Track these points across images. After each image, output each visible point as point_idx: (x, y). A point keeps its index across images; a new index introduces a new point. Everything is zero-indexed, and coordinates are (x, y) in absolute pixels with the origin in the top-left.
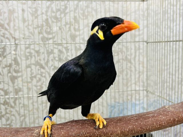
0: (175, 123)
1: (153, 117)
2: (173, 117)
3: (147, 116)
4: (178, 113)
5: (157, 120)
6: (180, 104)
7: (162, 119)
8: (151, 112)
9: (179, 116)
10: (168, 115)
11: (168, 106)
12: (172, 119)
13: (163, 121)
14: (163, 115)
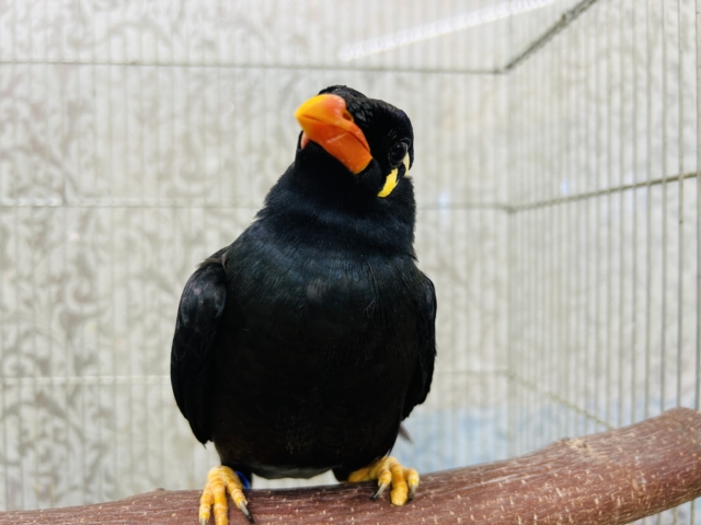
0: (610, 517)
1: (513, 487)
2: (603, 492)
3: (486, 486)
4: (626, 474)
5: (531, 505)
6: (632, 435)
7: (555, 501)
8: (503, 465)
9: (630, 488)
10: (582, 483)
11: (580, 442)
12: (597, 501)
13: (556, 510)
14: (557, 480)
